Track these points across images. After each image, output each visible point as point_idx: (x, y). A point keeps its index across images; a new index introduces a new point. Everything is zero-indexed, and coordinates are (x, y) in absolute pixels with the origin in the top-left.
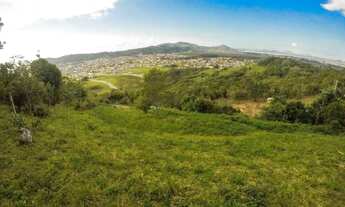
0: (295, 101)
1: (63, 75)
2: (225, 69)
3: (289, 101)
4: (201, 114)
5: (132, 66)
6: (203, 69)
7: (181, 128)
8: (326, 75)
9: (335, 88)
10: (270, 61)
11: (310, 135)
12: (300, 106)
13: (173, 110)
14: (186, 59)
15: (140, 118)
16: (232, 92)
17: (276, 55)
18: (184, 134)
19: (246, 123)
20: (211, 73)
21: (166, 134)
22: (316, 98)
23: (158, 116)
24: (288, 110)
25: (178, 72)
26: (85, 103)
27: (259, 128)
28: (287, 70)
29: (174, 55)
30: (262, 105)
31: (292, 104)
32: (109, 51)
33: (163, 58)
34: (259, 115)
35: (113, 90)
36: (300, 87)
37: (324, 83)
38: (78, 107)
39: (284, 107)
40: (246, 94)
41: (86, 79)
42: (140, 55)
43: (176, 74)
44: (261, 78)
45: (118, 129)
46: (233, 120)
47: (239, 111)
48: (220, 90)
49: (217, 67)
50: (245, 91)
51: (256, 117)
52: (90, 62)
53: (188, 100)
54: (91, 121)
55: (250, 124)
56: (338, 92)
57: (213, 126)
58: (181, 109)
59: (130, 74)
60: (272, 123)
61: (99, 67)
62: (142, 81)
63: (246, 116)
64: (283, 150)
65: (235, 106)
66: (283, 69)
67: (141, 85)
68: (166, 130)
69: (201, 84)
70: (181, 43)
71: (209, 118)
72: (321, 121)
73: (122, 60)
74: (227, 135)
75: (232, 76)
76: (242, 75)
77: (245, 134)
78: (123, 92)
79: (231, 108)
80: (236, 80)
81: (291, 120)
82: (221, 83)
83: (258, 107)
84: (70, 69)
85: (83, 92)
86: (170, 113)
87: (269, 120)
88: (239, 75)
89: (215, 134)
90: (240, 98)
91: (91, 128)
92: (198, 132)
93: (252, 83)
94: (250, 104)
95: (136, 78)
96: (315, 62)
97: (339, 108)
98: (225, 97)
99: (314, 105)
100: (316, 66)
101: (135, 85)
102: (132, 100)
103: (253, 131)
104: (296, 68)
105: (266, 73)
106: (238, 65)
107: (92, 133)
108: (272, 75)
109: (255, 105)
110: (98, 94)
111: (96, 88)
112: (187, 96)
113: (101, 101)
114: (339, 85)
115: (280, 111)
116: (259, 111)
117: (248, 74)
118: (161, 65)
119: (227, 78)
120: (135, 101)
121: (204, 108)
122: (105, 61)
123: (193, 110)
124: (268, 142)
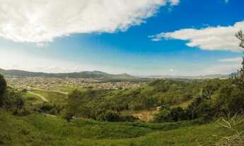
0: (176, 106)
1: (8, 85)
2: (127, 89)
3: (171, 107)
4: (111, 123)
5: (60, 85)
6: (111, 90)
7: (96, 134)
8: (194, 87)
9: (201, 93)
10: (157, 82)
11: (190, 128)
12: (180, 109)
13: (90, 120)
14: (100, 83)
15: (64, 126)
16: (131, 106)
17: (161, 78)
18: (98, 138)
19: (143, 126)
20: (117, 93)
21: (84, 139)
22: (190, 102)
23: (78, 125)
24: (172, 113)
25: (93, 92)
26: (22, 110)
27: (154, 129)
28: (168, 87)
29: (91, 80)
30: (154, 112)
31: (174, 109)
32: (45, 72)
33: (83, 82)
34: (152, 119)
35: (45, 102)
36: (178, 97)
37: (193, 91)
38: (15, 113)
39: (169, 112)
40: (142, 106)
41: (25, 91)
42: (67, 78)
43: (92, 93)
44: (152, 94)
45: (46, 135)
46: (135, 125)
47: (138, 119)
48: (123, 105)
49: (121, 88)
50: (141, 104)
51: (150, 122)
52: (30, 78)
53: (101, 112)
54: (24, 126)
55: (147, 127)
56: (203, 96)
57: (120, 131)
58: (95, 119)
59: (58, 91)
60: (163, 124)
61: (36, 83)
62: (67, 97)
63: (144, 122)
64: (173, 143)
65: (135, 115)
66: (166, 86)
67: (66, 100)
68: (84, 136)
69: (110, 101)
70: (96, 71)
71: (116, 126)
72: (196, 116)
73: (54, 80)
74: (131, 137)
75: (131, 94)
76: (138, 93)
77: (144, 135)
78: (52, 104)
79: (132, 117)
80: (134, 97)
81: (176, 119)
82: (124, 100)
83: (151, 114)
84: (14, 81)
85: (21, 101)
86: (87, 122)
87: (159, 122)
88: (136, 93)
89: (122, 137)
90: (138, 109)
91: (25, 133)
92: (108, 137)
93: (145, 99)
94: (145, 113)
95: (62, 94)
96: (186, 79)
97: (206, 106)
98: (127, 109)
99: (189, 107)
100: (187, 82)
101: (62, 100)
102: (59, 111)
103: (150, 132)
104: (174, 85)
105: (154, 90)
106: (135, 87)
107: (25, 137)
108: (159, 91)
109: (149, 113)
110: (34, 103)
111: (32, 99)
112: (99, 110)
113: (35, 110)
114: (203, 91)
115: (167, 115)
116: (152, 117)
117: (142, 92)
118: (81, 87)
119: (128, 96)
120: (61, 112)
121: (112, 118)
122: (41, 79)
123: (104, 120)
124: (161, 139)
